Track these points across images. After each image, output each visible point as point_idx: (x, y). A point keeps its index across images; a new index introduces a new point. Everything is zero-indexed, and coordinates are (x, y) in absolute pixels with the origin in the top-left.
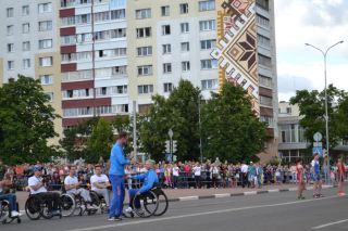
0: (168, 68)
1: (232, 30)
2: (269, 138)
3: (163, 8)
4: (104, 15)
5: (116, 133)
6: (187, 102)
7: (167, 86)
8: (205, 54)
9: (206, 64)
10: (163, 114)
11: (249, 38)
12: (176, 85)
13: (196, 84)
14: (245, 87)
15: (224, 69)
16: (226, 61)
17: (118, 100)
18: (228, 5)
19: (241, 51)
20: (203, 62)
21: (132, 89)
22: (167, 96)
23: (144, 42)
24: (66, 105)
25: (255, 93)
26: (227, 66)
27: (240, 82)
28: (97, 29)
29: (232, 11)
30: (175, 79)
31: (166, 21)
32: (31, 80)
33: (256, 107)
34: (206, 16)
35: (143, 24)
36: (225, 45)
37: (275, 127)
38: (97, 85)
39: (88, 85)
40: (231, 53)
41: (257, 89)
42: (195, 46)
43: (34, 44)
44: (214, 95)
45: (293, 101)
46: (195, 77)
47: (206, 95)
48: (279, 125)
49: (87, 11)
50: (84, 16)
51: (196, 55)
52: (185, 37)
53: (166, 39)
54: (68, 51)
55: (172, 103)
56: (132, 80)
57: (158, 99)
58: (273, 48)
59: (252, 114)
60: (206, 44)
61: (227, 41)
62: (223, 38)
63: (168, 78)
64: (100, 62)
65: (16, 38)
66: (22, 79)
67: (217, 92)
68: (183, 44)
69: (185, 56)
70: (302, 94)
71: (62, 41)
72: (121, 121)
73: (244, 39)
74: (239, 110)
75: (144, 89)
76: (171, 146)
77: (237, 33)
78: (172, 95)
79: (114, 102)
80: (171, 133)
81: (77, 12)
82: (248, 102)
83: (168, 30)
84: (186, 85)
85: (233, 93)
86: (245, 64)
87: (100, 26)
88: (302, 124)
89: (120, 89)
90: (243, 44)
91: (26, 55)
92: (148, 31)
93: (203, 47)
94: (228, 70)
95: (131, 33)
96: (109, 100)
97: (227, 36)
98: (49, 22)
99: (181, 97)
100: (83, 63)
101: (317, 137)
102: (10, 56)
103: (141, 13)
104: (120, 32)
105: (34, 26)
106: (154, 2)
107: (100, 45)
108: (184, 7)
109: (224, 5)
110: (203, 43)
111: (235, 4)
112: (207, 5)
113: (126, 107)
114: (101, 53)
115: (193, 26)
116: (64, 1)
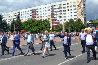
0: (69, 16)
3: (68, 7)
4: (58, 8)
5: (60, 27)
7: (69, 19)
8: (75, 14)
10: (68, 24)
11: (82, 11)
13: (73, 19)
17: (60, 22)
19: (81, 13)
21: (63, 20)
22: (68, 21)
25: (83, 20)
28: (57, 11)
29: (79, 7)
31: (68, 9)
33: (83, 22)
34: (75, 8)
35: (64, 9)
38: (57, 19)
40: (79, 14)
42: (73, 13)
43: (47, 13)
47: (75, 21)
49: (55, 8)
53: (68, 12)
55: (70, 22)
56: (63, 18)
57: (67, 22)
64: (58, 16)
66: (46, 19)
67: (77, 20)
68: (71, 12)
69: (71, 14)
71: (52, 13)
72: (61, 25)
73: (81, 11)
74: (81, 23)
75: (65, 20)
76: (69, 29)
80: (69, 27)
83: (68, 10)
84: (72, 19)
85: (80, 20)
89: (61, 20)
90: (81, 12)
91: (46, 15)
92: (65, 11)
95: (63, 11)
96: (59, 22)
97: (78, 11)
98: (49, 10)
100: (55, 16)
102: (44, 15)
103: (64, 8)
104: (61, 11)
105: (47, 11)
106: (66, 6)
107: (58, 13)
108: (71, 6)
109: (78, 6)
110: (74, 12)
111: (80, 6)
112: (75, 6)
113: (62, 23)
114: (58, 14)
115: (73, 9)
116: (52, 6)
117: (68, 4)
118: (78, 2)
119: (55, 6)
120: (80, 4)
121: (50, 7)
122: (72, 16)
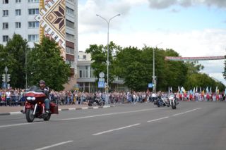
0: (6, 26)
1: (50, 3)
2: (71, 74)
6: (18, 49)
7: (5, 38)
8: (32, 18)
9: (32, 24)
10: (2, 56)
12: (11, 37)
13: (25, 37)
14: (57, 41)
15: (44, 28)
16: (45, 23)
19: (55, 17)
20: (30, 23)
22: (5, 44)
25: (63, 45)
26: (45, 26)
27: (53, 37)
30: (10, 33)
33: (63, 54)
36: (45, 13)
37: (76, 68)
40: (48, 18)
41: (64, 42)
42: (25, 12)
44: (36, 45)
45: (88, 51)
46: (24, 33)
47: (31, 45)
48: (78, 66)
51: (25, 18)
52: (18, 6)
55: (8, 49)
58: (76, 16)
59: (61, 59)
60: (32, 11)
61: (46, 10)
62: (44, 8)
63: (6, 32)
67: (38, 43)
68: (17, 10)
69: (18, 18)
70: (93, 47)
74: (52, 55)
76: (6, 78)
78: (8, 44)
80: (6, 70)
82: (58, 51)
84: (18, 38)
85: (49, 44)
86: (57, 26)
88: (93, 66)
93: (30, 13)
94: (46, 29)
97: (46, 7)
99: (14, 45)
101: (102, 75)
110: (30, 10)
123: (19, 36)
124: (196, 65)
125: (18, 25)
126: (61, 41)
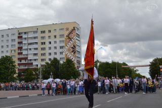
0: (50, 54)
3: (49, 37)
4: (31, 38)
5: (34, 73)
6: (56, 64)
7: (50, 59)
8: (61, 50)
9: (61, 53)
10: (49, 67)
11: (74, 46)
12: (52, 59)
13: (58, 59)
14: (73, 60)
17: (35, 63)
18: (68, 36)
19: (72, 50)
21: (39, 60)
22: (50, 62)
23: (43, 46)
24: (19, 64)
25: (75, 62)
26: (67, 54)
27: (71, 58)
28: (29, 42)
29: (69, 38)
30: (52, 57)
31: (50, 40)
32: (9, 57)
33: (76, 66)
34: (62, 39)
35: (43, 41)
36: (67, 48)
38: (29, 59)
39: (26, 59)
40: (69, 50)
42: (58, 48)
43: (10, 46)
46: (58, 57)
47: (61, 62)
50: (25, 38)
51: (58, 50)
52: (55, 45)
53: (50, 46)
54: (20, 48)
55: (51, 65)
56: (39, 57)
57: (47, 63)
58: (81, 49)
59: (75, 68)
60: (61, 47)
62: (66, 46)
63: (50, 57)
64: (30, 52)
65: (4, 44)
66: (7, 56)
67: (65, 61)
68: (55, 47)
69: (55, 51)
71: (18, 45)
72: (36, 70)
73: (72, 46)
74: (71, 67)
75: (42, 60)
77: (70, 44)
78: (51, 62)
79: (34, 64)
80: (51, 74)
81: (23, 37)
82: (74, 64)
83: (50, 43)
84: (55, 59)
85: (69, 62)
86: (73, 53)
87: (30, 41)
89: (35, 60)
90: (72, 48)
91: (7, 49)
92: (44, 43)
95: (39, 43)
96: (32, 63)
97: (68, 45)
98: (14, 40)
99: (54, 63)
100: (24, 52)
102: (2, 50)
103: (43, 38)
104: (36, 43)
105: (10, 41)
106: (47, 35)
107: (30, 47)
108: (55, 37)
109: (67, 36)
111: (70, 36)
112: (62, 36)
113: (37, 65)
114: (30, 49)
115: (58, 42)
116: (19, 34)
117: (50, 31)
118: (67, 29)
119: (25, 33)
120: (71, 33)
121: (17, 35)
122: (55, 53)
123: (56, 58)
124: (135, 69)
125: (56, 53)
126: (75, 60)
